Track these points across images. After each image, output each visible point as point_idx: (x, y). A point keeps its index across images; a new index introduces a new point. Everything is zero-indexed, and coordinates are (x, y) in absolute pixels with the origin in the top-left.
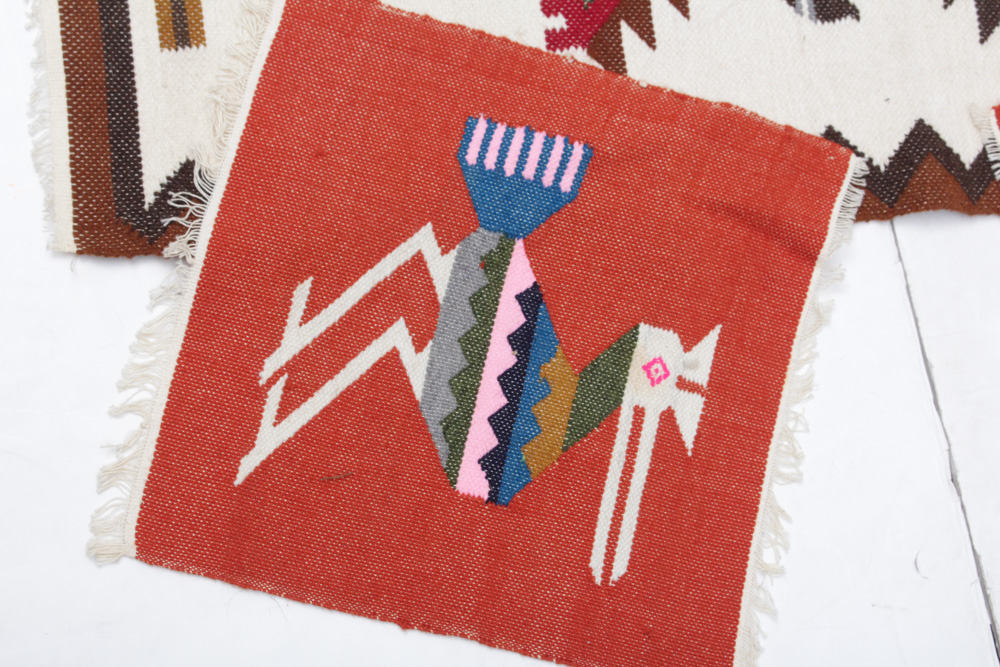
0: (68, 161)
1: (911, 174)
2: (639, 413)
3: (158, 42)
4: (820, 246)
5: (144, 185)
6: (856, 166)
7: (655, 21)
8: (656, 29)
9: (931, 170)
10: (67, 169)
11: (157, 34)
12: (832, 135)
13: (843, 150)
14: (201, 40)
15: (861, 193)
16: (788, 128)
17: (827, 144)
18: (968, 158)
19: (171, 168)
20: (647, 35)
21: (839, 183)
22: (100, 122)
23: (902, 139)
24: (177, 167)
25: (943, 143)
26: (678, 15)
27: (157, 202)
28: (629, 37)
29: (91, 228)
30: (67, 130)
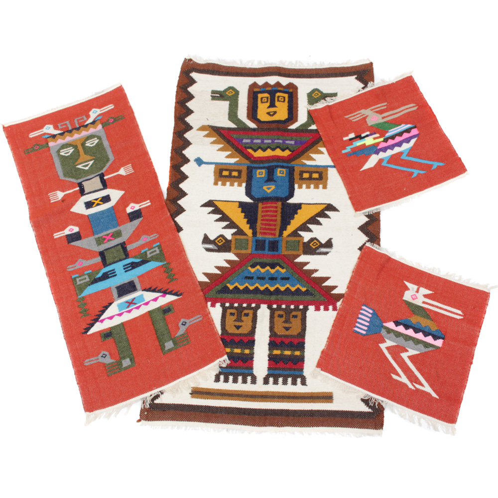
0: (359, 429)
1: (371, 233)
2: (424, 302)
3: (331, 404)
4: (388, 256)
5: (366, 411)
6: (368, 245)
7: (331, 285)
8: (333, 285)
9: (371, 228)
10: (361, 430)
11: (329, 404)
12: (360, 249)
13: (364, 247)
14: (331, 393)
15: (375, 245)
16: (359, 258)
17: (363, 250)
18: (367, 219)
19: (363, 404)
20: (334, 287)
21: (372, 249)
22: (350, 420)
23: (362, 233)
24: (362, 403)
25: (363, 224)
26: (330, 279)
27: (371, 409)
28: (335, 292)
29: (376, 425)
30: (352, 429)
